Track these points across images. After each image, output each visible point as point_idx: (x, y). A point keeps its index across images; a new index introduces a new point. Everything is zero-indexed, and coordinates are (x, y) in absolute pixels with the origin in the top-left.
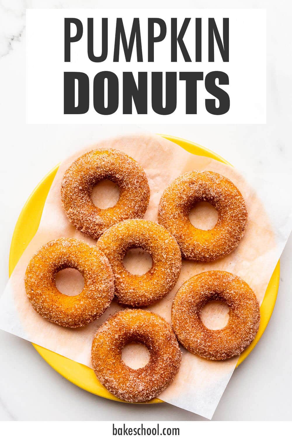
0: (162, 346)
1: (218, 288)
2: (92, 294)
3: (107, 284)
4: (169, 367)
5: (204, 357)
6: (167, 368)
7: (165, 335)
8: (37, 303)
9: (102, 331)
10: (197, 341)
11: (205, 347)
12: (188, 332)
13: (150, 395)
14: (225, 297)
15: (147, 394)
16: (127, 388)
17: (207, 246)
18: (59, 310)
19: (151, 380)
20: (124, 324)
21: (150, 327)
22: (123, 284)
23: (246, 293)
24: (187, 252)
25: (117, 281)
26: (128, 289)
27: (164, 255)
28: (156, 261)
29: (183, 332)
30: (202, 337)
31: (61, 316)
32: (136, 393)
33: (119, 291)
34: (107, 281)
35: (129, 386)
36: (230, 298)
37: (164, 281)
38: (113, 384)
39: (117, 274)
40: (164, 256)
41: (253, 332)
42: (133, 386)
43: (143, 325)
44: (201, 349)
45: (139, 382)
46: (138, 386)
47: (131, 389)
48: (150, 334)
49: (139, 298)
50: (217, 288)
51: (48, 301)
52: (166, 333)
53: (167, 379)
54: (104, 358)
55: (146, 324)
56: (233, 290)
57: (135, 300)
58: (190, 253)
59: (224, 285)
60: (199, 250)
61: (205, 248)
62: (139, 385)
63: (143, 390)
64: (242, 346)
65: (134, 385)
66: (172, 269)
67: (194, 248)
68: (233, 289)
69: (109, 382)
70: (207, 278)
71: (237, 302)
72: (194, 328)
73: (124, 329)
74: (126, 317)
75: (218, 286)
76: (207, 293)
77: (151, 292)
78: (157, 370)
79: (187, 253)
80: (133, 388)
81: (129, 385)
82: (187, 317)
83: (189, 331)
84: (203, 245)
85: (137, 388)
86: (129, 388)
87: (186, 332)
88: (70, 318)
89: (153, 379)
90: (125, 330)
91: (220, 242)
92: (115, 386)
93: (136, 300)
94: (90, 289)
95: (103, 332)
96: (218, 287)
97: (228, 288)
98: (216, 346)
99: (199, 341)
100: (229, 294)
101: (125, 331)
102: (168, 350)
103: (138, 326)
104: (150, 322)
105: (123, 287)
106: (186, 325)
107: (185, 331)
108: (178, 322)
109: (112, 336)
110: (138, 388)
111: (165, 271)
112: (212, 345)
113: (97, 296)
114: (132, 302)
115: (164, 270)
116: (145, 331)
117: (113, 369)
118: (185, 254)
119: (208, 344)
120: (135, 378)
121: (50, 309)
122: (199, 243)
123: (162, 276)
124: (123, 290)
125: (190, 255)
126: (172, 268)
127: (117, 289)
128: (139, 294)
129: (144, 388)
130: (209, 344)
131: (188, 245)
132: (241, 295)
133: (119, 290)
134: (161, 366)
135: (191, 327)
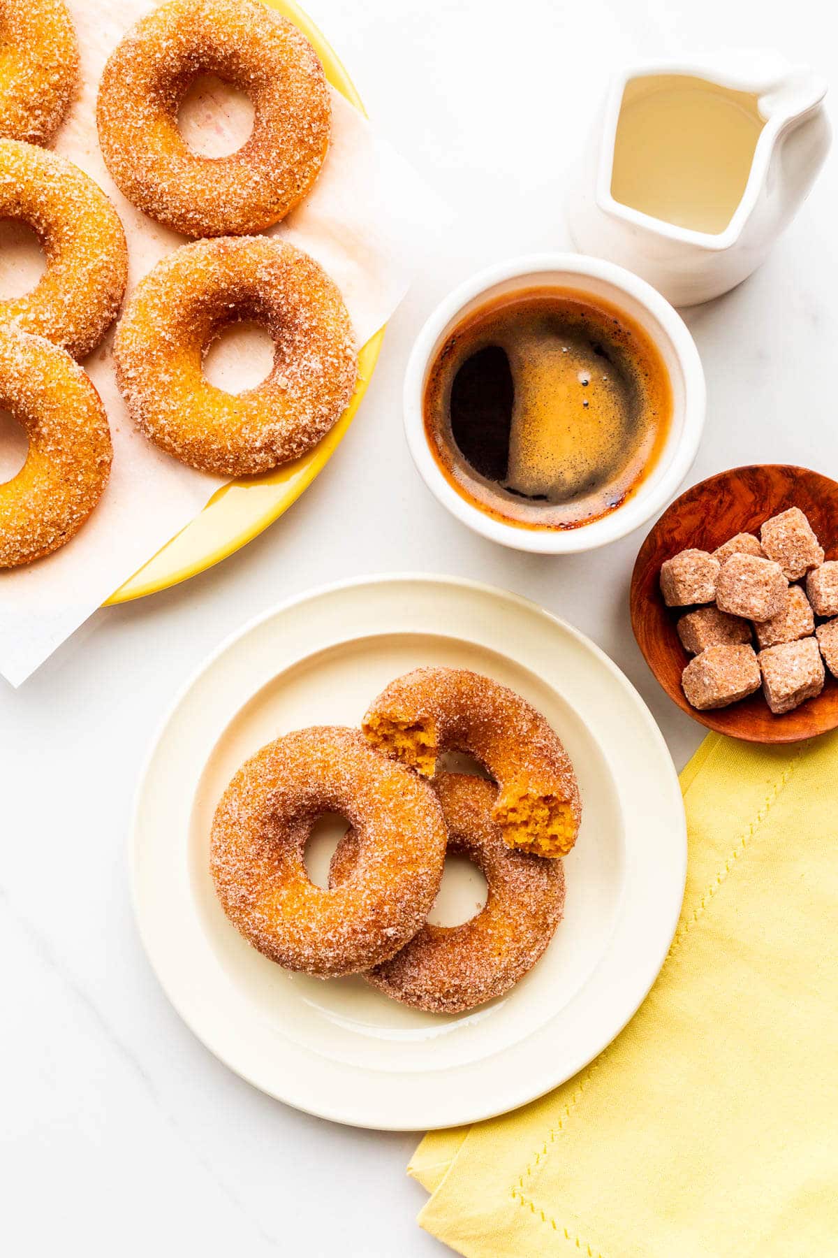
0: (232, 274)
1: (142, 78)
2: (29, 393)
3: (17, 349)
4: (292, 276)
5: (305, 183)
6: (293, 283)
7: (209, 257)
8: (5, 545)
9: (140, 412)
10: (256, 182)
11: (277, 167)
12: (223, 197)
13: (343, 351)
14: (174, 71)
15: (337, 357)
16: (303, 400)
17: (29, 67)
18: (43, 497)
19: (306, 333)
20: (142, 350)
21: (174, 287)
22: (43, 314)
23: (180, 10)
24: (26, 125)
25: (30, 328)
26: (59, 306)
27: (4, 178)
28: (15, 209)
29: (222, 210)
30: (249, 166)
31: (60, 497)
32: (322, 382)
33: (55, 332)
34: (10, 346)
35: (299, 395)
36: (180, 57)
37: (72, 208)
38: (280, 434)
39: (12, 320)
40: (6, 181)
41: (286, 31)
42: (304, 383)
43: (162, 301)
44: (279, 180)
45: (299, 365)
46: (308, 370)
47: (309, 392)
48: (193, 292)
49: (94, 288)
50: (143, 81)
51: (9, 514)
52: (204, 253)
53: (320, 294)
54: (206, 432)
55: (163, 293)
56: (161, 41)
57: (96, 301)
58: (31, 118)
59: (139, 59)
60: (32, 90)
61: (30, 75)
62: (306, 368)
63: (323, 363)
64: (309, 71)
65: (300, 380)
66: (50, 176)
67: (23, 101)
68: (158, 39)
69: (273, 443)
70: (110, 99)
71: (193, 42)
72: (223, 180)
73: (154, 353)
74: (128, 338)
75: (138, 77)
76: (146, 113)
77: (89, 253)
78: (288, 309)
79: (30, 127)
80: (308, 385)
81: (296, 392)
82: (187, 187)
83: (223, 193)
84: (22, 77)
85: (312, 375)
86: (304, 395)
87: (224, 204)
88: (76, 476)
89: (303, 327)
90: (158, 351)
91: (29, 30)
92: (287, 431)
93: (97, 298)
94: (16, 394)
95: (142, 409)
96: (140, 77)
97: (151, 54)
98: (285, 139)
99: (257, 178)
100: (168, 55)
101: (159, 353)
102: (248, 262)
103: (160, 316)
104: (161, 282)
105: (52, 317)
106: (206, 197)
107: (222, 204)
108: (191, 213)
109: (161, 391)
110: (312, 372)
111: (48, 193)
112: (278, 147)
113: (39, 385)
114: (98, 311)
115: (46, 195)
116: (178, 302)
117: (243, 420)
118: (31, 132)
119: (273, 159)
120: (287, 373)
121: (32, 516)
122: (14, 84)
123: (58, 207)
124: (57, 322)
125: (37, 122)
126: (48, 174)
127: (51, 335)
128: (83, 284)
129: (318, 358)
130: (274, 154)
131: (8, 113)
132: (179, 26)
133: (53, 331)
134: (281, 296)
135: (216, 185)
